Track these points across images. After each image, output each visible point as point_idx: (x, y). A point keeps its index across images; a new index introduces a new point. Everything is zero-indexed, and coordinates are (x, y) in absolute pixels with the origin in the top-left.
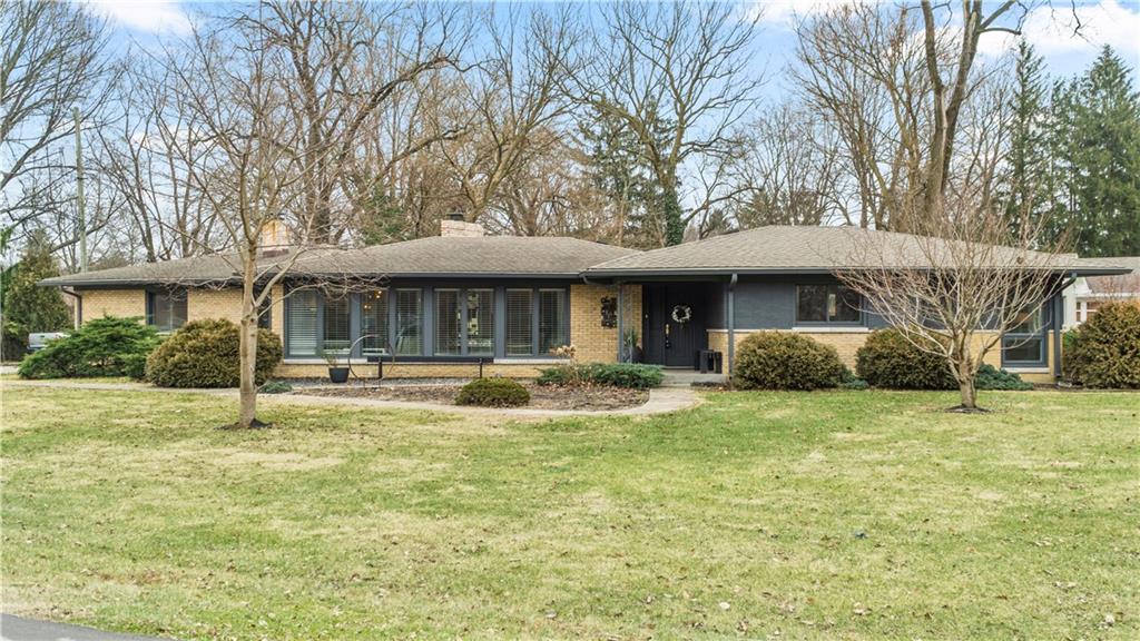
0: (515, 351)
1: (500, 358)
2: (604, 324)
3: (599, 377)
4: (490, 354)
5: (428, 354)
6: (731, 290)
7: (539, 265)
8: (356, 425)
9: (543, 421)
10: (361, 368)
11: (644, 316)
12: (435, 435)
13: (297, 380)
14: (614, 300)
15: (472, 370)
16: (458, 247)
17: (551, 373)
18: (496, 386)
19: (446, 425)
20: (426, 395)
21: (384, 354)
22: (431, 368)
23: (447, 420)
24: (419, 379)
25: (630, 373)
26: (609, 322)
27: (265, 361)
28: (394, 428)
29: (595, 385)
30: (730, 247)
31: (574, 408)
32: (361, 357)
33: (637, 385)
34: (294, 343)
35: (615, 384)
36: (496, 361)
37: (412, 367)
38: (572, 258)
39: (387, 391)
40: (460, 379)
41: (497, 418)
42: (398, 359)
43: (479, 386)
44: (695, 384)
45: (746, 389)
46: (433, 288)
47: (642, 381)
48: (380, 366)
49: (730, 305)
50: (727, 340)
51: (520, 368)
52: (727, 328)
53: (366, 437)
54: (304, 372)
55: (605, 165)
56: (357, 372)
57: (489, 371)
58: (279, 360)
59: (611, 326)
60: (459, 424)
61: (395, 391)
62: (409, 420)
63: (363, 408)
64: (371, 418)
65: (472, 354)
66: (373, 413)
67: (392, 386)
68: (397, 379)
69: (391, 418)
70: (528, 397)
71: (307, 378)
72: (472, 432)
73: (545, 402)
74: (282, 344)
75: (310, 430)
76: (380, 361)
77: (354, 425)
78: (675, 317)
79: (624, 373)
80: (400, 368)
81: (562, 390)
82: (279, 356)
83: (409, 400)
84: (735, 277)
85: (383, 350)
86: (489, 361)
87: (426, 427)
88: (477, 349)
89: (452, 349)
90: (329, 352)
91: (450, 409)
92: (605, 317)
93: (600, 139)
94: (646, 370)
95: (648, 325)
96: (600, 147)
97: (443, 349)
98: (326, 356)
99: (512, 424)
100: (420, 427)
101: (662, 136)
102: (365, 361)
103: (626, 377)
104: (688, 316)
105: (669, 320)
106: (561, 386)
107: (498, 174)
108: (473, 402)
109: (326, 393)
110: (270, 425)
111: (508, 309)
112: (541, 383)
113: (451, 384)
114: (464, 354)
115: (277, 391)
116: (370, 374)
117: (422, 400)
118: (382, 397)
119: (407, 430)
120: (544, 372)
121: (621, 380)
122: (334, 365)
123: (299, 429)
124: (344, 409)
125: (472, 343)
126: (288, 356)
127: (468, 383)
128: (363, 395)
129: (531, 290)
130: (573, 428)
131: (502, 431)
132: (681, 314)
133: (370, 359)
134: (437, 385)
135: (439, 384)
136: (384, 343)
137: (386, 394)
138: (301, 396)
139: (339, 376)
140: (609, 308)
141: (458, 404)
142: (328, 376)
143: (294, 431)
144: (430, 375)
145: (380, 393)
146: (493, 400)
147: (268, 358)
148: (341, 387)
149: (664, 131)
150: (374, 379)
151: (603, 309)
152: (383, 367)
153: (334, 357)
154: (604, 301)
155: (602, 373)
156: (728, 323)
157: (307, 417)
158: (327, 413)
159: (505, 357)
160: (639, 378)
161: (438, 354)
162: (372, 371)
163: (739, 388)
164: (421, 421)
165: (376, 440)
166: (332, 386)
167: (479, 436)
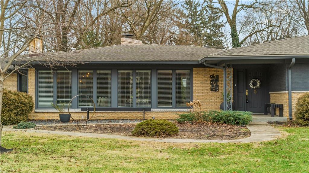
0: (163, 104)
1: (154, 108)
2: (212, 90)
3: (215, 119)
4: (149, 107)
5: (114, 106)
6: (290, 68)
7: (175, 57)
8: (67, 150)
9: (192, 147)
10: (77, 114)
11: (234, 85)
12: (121, 158)
13: (42, 121)
14: (217, 76)
15: (140, 115)
16: (130, 49)
17: (185, 117)
18: (158, 124)
19: (128, 150)
20: (114, 130)
21: (90, 106)
22: (116, 114)
23: (128, 146)
24: (110, 120)
25: (234, 116)
26: (215, 89)
27: (23, 110)
28: (92, 153)
29: (212, 123)
30: (286, 45)
31: (208, 138)
32: (78, 108)
33: (238, 123)
34: (41, 101)
35: (225, 122)
36: (152, 110)
37: (106, 114)
38: (193, 54)
39: (91, 127)
40: (132, 120)
41: (160, 145)
42: (97, 109)
43: (147, 124)
44: (270, 123)
45: (304, 126)
46: (117, 70)
47: (241, 121)
48: (88, 113)
49: (290, 76)
50: (287, 97)
51: (165, 114)
52: (288, 90)
53: (73, 160)
54: (46, 117)
55: (190, 28)
56: (74, 116)
57: (149, 116)
58: (31, 110)
59: (216, 91)
60: (136, 149)
61: (96, 127)
62: (103, 146)
63: (75, 138)
64: (78, 144)
65: (138, 107)
66: (80, 141)
67: (93, 124)
68: (98, 120)
69: (92, 145)
70: (177, 131)
71: (48, 120)
72: (146, 156)
73: (187, 134)
74: (34, 101)
75: (36, 154)
76: (88, 110)
77: (66, 150)
78: (251, 86)
79: (230, 116)
80: (99, 114)
81: (194, 126)
82: (31, 108)
83: (103, 133)
84: (294, 60)
85: (90, 104)
86: (149, 110)
87: (114, 152)
88: (141, 104)
89: (128, 104)
90: (60, 106)
91: (129, 139)
92: (213, 86)
93: (188, 16)
94: (243, 114)
95: (237, 90)
96: (188, 20)
97: (123, 104)
98: (58, 108)
99: (171, 149)
100: (111, 152)
101: (215, 15)
102: (79, 110)
103: (232, 118)
104: (258, 85)
105: (248, 87)
106: (193, 124)
107: (148, 22)
108: (143, 134)
109: (55, 128)
110: (10, 151)
111: (158, 82)
112: (180, 122)
113: (128, 123)
114: (134, 106)
115: (26, 127)
116: (83, 118)
117: (111, 133)
118: (88, 131)
119: (101, 154)
120: (181, 116)
121: (228, 120)
122: (63, 112)
123: (28, 153)
124: (63, 139)
125: (139, 101)
126: (37, 108)
127: (139, 122)
128: (76, 130)
129: (171, 71)
130: (214, 153)
131: (165, 155)
132: (255, 84)
133: (82, 109)
134: (120, 123)
135: (121, 123)
136: (90, 101)
137: (90, 129)
138: (40, 130)
139: (65, 119)
140: (215, 80)
141: (134, 135)
142: (59, 119)
143: (25, 155)
144: (116, 118)
145: (86, 129)
146: (156, 133)
147: (24, 108)
148: (65, 125)
149: (216, 13)
150: (85, 120)
151: (211, 81)
152: (90, 114)
153: (62, 108)
154: (212, 77)
155: (216, 116)
156: (288, 87)
157: (38, 144)
158: (52, 141)
159: (157, 108)
160: (239, 119)
161: (120, 107)
162: (83, 116)
163: (300, 125)
164: (111, 148)
165: (79, 162)
166: (60, 124)
167: (151, 159)
